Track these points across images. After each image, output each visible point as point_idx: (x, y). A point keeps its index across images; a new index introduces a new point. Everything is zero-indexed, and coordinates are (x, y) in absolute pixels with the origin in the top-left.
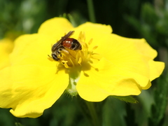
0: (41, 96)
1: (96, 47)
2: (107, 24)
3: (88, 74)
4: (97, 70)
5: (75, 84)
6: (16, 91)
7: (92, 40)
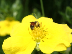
1: (47, 29)
2: (51, 18)
3: (44, 41)
4: (47, 39)
5: (38, 45)
6: (14, 48)
7: (45, 25)
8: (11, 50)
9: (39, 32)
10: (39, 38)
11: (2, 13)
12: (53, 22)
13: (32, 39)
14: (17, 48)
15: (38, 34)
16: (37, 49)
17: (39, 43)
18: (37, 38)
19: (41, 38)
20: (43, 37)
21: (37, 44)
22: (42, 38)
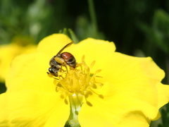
1: (100, 71)
2: (110, 41)
3: (92, 103)
4: (101, 96)
5: (77, 113)
6: (13, 122)
7: (94, 62)
9: (78, 79)
10: (80, 95)
11: (5, 28)
12: (118, 50)
13: (62, 97)
15: (75, 86)
17: (79, 109)
18: (74, 95)
19: (83, 94)
20: (90, 93)
21: (74, 110)
22: (86, 96)
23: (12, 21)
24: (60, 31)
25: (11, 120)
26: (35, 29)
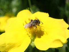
0: (19, 46)
2: (47, 13)
6: (8, 44)
8: (6, 46)
11: (2, 9)
12: (50, 16)
13: (28, 34)
14: (11, 44)
16: (32, 45)
23: (5, 7)
24: (26, 9)
25: (7, 43)
26: (14, 10)
